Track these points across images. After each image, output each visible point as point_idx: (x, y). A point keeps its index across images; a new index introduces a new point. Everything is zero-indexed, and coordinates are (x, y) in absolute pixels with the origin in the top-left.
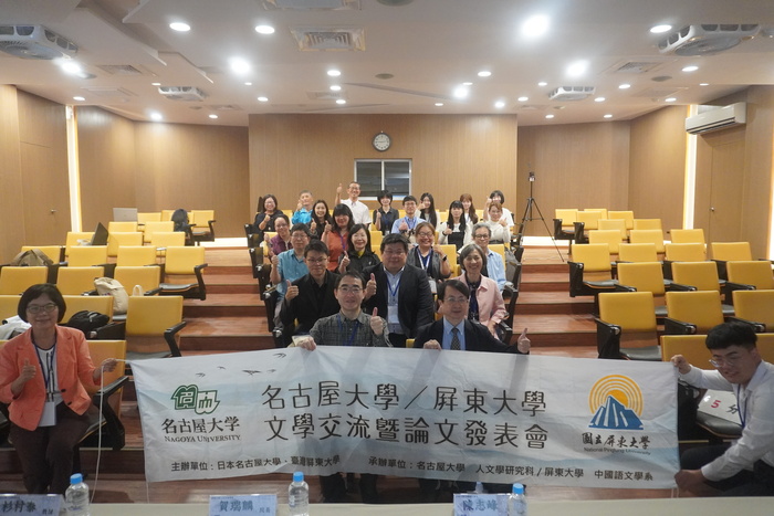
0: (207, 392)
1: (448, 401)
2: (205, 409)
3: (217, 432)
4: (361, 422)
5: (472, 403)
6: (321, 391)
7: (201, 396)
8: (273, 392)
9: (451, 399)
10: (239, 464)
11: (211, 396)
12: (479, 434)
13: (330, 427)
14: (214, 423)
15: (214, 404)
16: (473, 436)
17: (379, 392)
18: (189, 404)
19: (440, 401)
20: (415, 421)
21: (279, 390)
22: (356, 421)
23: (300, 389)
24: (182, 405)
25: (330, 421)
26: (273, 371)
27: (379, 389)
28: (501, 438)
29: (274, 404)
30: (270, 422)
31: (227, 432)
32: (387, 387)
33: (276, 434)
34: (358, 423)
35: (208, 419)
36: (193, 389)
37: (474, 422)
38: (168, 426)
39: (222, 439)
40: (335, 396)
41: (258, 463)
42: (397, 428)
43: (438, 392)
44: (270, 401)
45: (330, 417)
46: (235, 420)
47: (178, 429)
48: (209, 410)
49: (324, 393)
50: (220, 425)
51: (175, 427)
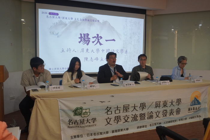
0: (86, 109)
1: (158, 105)
2: (85, 115)
3: (88, 124)
4: (136, 116)
5: (164, 105)
6: (124, 108)
7: (84, 111)
8: (108, 109)
9: (159, 104)
10: (95, 134)
11: (88, 111)
12: (166, 114)
13: (126, 119)
14: (88, 120)
15: (88, 114)
16: (164, 114)
17: (141, 106)
18: (79, 114)
19: (156, 106)
20: (150, 113)
21: (111, 108)
22: (134, 116)
23: (117, 108)
24: (77, 114)
25: (126, 117)
26: (109, 101)
27: (141, 105)
28: (170, 113)
29: (109, 113)
30: (107, 119)
31: (92, 124)
32: (143, 104)
33: (108, 123)
34: (134, 117)
35: (86, 119)
36: (81, 108)
37: (164, 110)
38: (70, 122)
39: (90, 126)
40: (128, 109)
41: (101, 133)
42: (145, 115)
43: (156, 103)
44: (107, 112)
45: (126, 116)
46: (95, 119)
47: (73, 123)
48: (86, 116)
49: (125, 108)
50: (89, 121)
51: (72, 122)
